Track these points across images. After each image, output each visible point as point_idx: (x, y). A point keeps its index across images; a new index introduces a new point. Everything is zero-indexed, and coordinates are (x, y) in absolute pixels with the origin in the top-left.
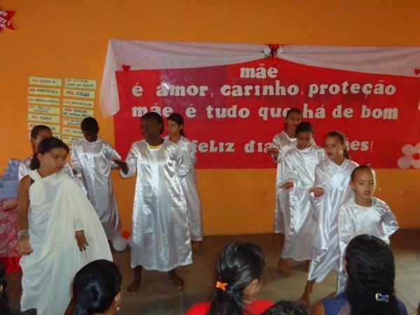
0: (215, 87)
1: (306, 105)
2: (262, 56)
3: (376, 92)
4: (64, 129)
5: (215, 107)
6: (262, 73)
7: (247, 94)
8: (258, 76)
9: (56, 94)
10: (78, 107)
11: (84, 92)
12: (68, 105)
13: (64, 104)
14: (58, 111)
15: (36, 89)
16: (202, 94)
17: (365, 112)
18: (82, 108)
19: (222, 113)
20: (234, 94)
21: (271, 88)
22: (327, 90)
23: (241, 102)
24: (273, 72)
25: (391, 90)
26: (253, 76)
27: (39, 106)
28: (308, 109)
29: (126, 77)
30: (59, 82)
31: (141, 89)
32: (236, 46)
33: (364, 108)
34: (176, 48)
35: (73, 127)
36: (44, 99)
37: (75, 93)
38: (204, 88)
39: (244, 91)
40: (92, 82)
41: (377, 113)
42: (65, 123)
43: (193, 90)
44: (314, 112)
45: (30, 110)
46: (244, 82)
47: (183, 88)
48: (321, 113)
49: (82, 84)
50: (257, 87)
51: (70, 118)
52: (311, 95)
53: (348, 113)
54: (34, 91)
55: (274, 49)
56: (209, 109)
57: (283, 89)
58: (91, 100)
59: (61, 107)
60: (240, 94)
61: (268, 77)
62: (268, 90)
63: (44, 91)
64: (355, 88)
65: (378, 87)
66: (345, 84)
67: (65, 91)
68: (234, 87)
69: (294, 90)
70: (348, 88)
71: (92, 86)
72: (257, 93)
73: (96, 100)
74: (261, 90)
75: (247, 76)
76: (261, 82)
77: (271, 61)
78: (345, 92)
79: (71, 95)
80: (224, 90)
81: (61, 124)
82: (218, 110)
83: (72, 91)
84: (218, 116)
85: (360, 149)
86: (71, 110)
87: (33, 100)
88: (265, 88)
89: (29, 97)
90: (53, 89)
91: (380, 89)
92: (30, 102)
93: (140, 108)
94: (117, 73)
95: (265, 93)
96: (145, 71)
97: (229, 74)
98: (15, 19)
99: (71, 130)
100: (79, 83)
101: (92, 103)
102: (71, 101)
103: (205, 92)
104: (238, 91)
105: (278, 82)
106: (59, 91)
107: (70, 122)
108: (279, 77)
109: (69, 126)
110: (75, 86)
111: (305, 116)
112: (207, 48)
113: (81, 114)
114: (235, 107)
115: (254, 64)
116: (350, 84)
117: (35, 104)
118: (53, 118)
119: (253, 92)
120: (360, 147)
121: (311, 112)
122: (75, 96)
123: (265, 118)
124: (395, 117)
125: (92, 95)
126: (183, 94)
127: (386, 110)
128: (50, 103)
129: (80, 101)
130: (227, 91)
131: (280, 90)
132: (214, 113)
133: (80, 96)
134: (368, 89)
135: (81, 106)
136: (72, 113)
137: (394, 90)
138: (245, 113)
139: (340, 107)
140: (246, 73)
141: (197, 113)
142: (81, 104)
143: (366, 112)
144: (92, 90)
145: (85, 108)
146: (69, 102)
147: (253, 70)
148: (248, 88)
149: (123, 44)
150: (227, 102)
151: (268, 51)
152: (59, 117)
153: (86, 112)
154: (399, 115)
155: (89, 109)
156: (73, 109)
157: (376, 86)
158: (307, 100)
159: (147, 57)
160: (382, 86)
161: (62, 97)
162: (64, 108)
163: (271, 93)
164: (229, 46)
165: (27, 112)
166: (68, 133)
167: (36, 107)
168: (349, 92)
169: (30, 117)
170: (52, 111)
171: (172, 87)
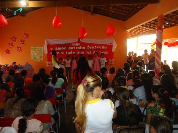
0: (67, 48)
1: (87, 51)
2: (77, 41)
3: (102, 48)
5: (67, 52)
6: (77, 44)
7: (74, 49)
8: (76, 45)
10: (40, 52)
16: (65, 49)
19: (69, 53)
20: (71, 49)
22: (91, 48)
23: (73, 51)
24: (79, 44)
25: (106, 48)
29: (49, 46)
30: (36, 48)
31: (52, 48)
32: (71, 39)
33: (100, 51)
34: (58, 40)
35: (39, 56)
36: (33, 51)
38: (65, 48)
40: (43, 47)
43: (63, 48)
45: (31, 53)
46: (73, 46)
47: (61, 48)
48: (91, 53)
49: (41, 48)
50: (76, 48)
51: (39, 54)
52: (88, 49)
55: (79, 40)
56: (66, 52)
57: (82, 48)
59: (37, 52)
60: (73, 49)
61: (78, 45)
62: (79, 48)
63: (33, 49)
64: (97, 47)
66: (95, 47)
69: (84, 48)
70: (96, 47)
72: (76, 49)
73: (43, 51)
74: (77, 48)
76: (77, 46)
77: (79, 42)
78: (95, 48)
80: (69, 48)
81: (37, 56)
82: (68, 52)
84: (68, 53)
87: (31, 51)
88: (78, 47)
91: (103, 48)
94: (47, 46)
95: (78, 49)
96: (53, 45)
97: (70, 45)
98: (28, 36)
104: (72, 48)
105: (81, 46)
108: (81, 45)
110: (39, 48)
111: (87, 53)
112: (65, 40)
114: (72, 52)
115: (75, 43)
116: (96, 46)
118: (35, 55)
119: (75, 48)
121: (88, 52)
122: (39, 50)
123: (78, 54)
124: (107, 53)
125: (43, 50)
126: (61, 49)
127: (105, 52)
131: (81, 48)
132: (67, 53)
134: (100, 47)
137: (106, 47)
138: (74, 53)
140: (74, 45)
141: (64, 53)
147: (75, 44)
148: (74, 48)
149: (48, 40)
150: (70, 51)
151: (78, 40)
154: (108, 53)
158: (87, 50)
159: (54, 42)
160: (103, 47)
161: (37, 50)
163: (79, 49)
164: (70, 39)
165: (30, 54)
166: (38, 58)
167: (32, 53)
168: (96, 48)
169: (31, 55)
170: (35, 53)
171: (59, 48)
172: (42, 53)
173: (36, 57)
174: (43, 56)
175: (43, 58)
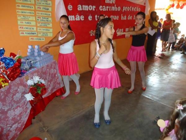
1: (122, 15)
4: (38, 28)
5: (98, 15)
6: (111, 1)
7: (107, 10)
9: (32, 9)
10: (44, 16)
11: (46, 8)
12: (39, 15)
13: (37, 15)
14: (34, 18)
15: (21, 5)
16: (94, 10)
18: (46, 17)
20: (103, 10)
21: (114, 7)
22: (127, 9)
24: (114, 1)
26: (109, 3)
27: (24, 16)
31: (71, 7)
35: (42, 27)
36: (25, 11)
37: (42, 8)
38: (94, 7)
39: (106, 9)
42: (38, 25)
43: (91, 8)
45: (19, 18)
46: (106, 5)
47: (87, 6)
49: (45, 3)
50: (110, 7)
51: (41, 22)
52: (123, 11)
53: (131, 18)
54: (20, 6)
56: (96, 16)
57: (117, 8)
58: (50, 12)
59: (35, 16)
60: (105, 10)
61: (113, 3)
63: (25, 6)
64: (133, 9)
67: (37, 7)
68: (103, 7)
69: (119, 9)
70: (131, 8)
71: (50, 4)
72: (110, 10)
73: (52, 12)
75: (107, 2)
76: (111, 5)
78: (131, 10)
79: (40, 9)
81: (37, 27)
83: (41, 7)
86: (40, 18)
87: (19, 12)
88: (112, 8)
89: (17, 10)
90: (30, 6)
91: (137, 9)
92: (18, 13)
93: (71, 16)
95: (112, 10)
99: (42, 29)
100: (43, 2)
101: (51, 14)
102: (40, 13)
103: (95, 9)
105: (115, 5)
106: (33, 7)
107: (41, 24)
108: (116, 3)
109: (40, 27)
110: (42, 4)
113: (46, 20)
117: (21, 15)
118: (32, 22)
122: (42, 9)
125: (50, 9)
126: (87, 10)
128: (29, 14)
129: (45, 13)
130: (101, 8)
132: (97, 18)
133: (44, 10)
135: (46, 15)
136: (42, 19)
137: (140, 10)
139: (129, 15)
141: (92, 18)
142: (46, 14)
144: (50, 7)
145: (47, 17)
146: (39, 14)
148: (107, 7)
152: (35, 22)
153: (48, 19)
155: (50, 17)
156: (42, 17)
161: (35, 11)
162: (37, 17)
163: (114, 10)
166: (40, 31)
167: (22, 17)
169: (19, 23)
170: (31, 18)
171: (83, 6)
172: (50, 19)
173: (35, 28)
174: (51, 25)
175: (51, 30)
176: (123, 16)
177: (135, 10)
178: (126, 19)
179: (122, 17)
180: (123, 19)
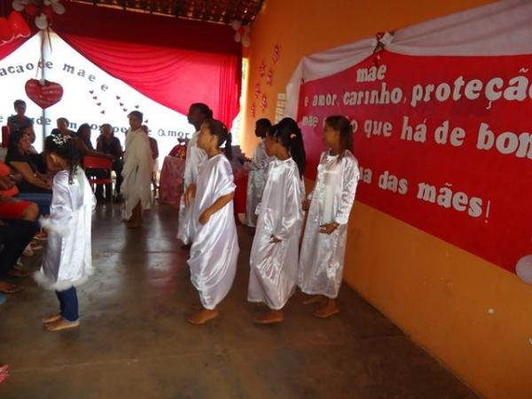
1: (406, 119)
3: (509, 95)
6: (373, 74)
7: (360, 102)
8: (369, 78)
16: (333, 103)
17: (485, 137)
21: (377, 93)
22: (433, 95)
26: (366, 79)
28: (409, 125)
33: (484, 127)
34: (325, 57)
38: (334, 97)
39: (357, 99)
41: (507, 142)
43: (329, 100)
44: (414, 131)
46: (359, 88)
47: (324, 97)
48: (421, 133)
50: (367, 94)
52: (414, 104)
53: (458, 137)
55: (379, 40)
57: (388, 94)
60: (355, 103)
62: (375, 97)
64: (472, 90)
65: (516, 84)
66: (459, 82)
68: (351, 94)
69: (397, 96)
70: (462, 90)
72: (367, 101)
74: (370, 98)
75: (362, 80)
76: (370, 87)
78: (457, 97)
80: (346, 98)
85: (467, 210)
88: (373, 94)
91: (518, 90)
93: (305, 117)
94: (301, 87)
95: (372, 100)
103: (335, 101)
104: (354, 99)
105: (384, 85)
111: (403, 137)
112: (343, 53)
115: (367, 63)
116: (467, 81)
119: (364, 99)
120: (468, 206)
121: (410, 131)
126: (324, 104)
131: (385, 96)
134: (495, 89)
138: (355, 127)
139: (446, 124)
140: (363, 76)
143: (487, 137)
147: (366, 71)
148: (360, 95)
157: (512, 82)
158: (409, 110)
168: (463, 96)
171: (320, 97)
176: (413, 124)
177: (492, 96)
178: (423, 139)
179: (406, 128)
180: (409, 138)
